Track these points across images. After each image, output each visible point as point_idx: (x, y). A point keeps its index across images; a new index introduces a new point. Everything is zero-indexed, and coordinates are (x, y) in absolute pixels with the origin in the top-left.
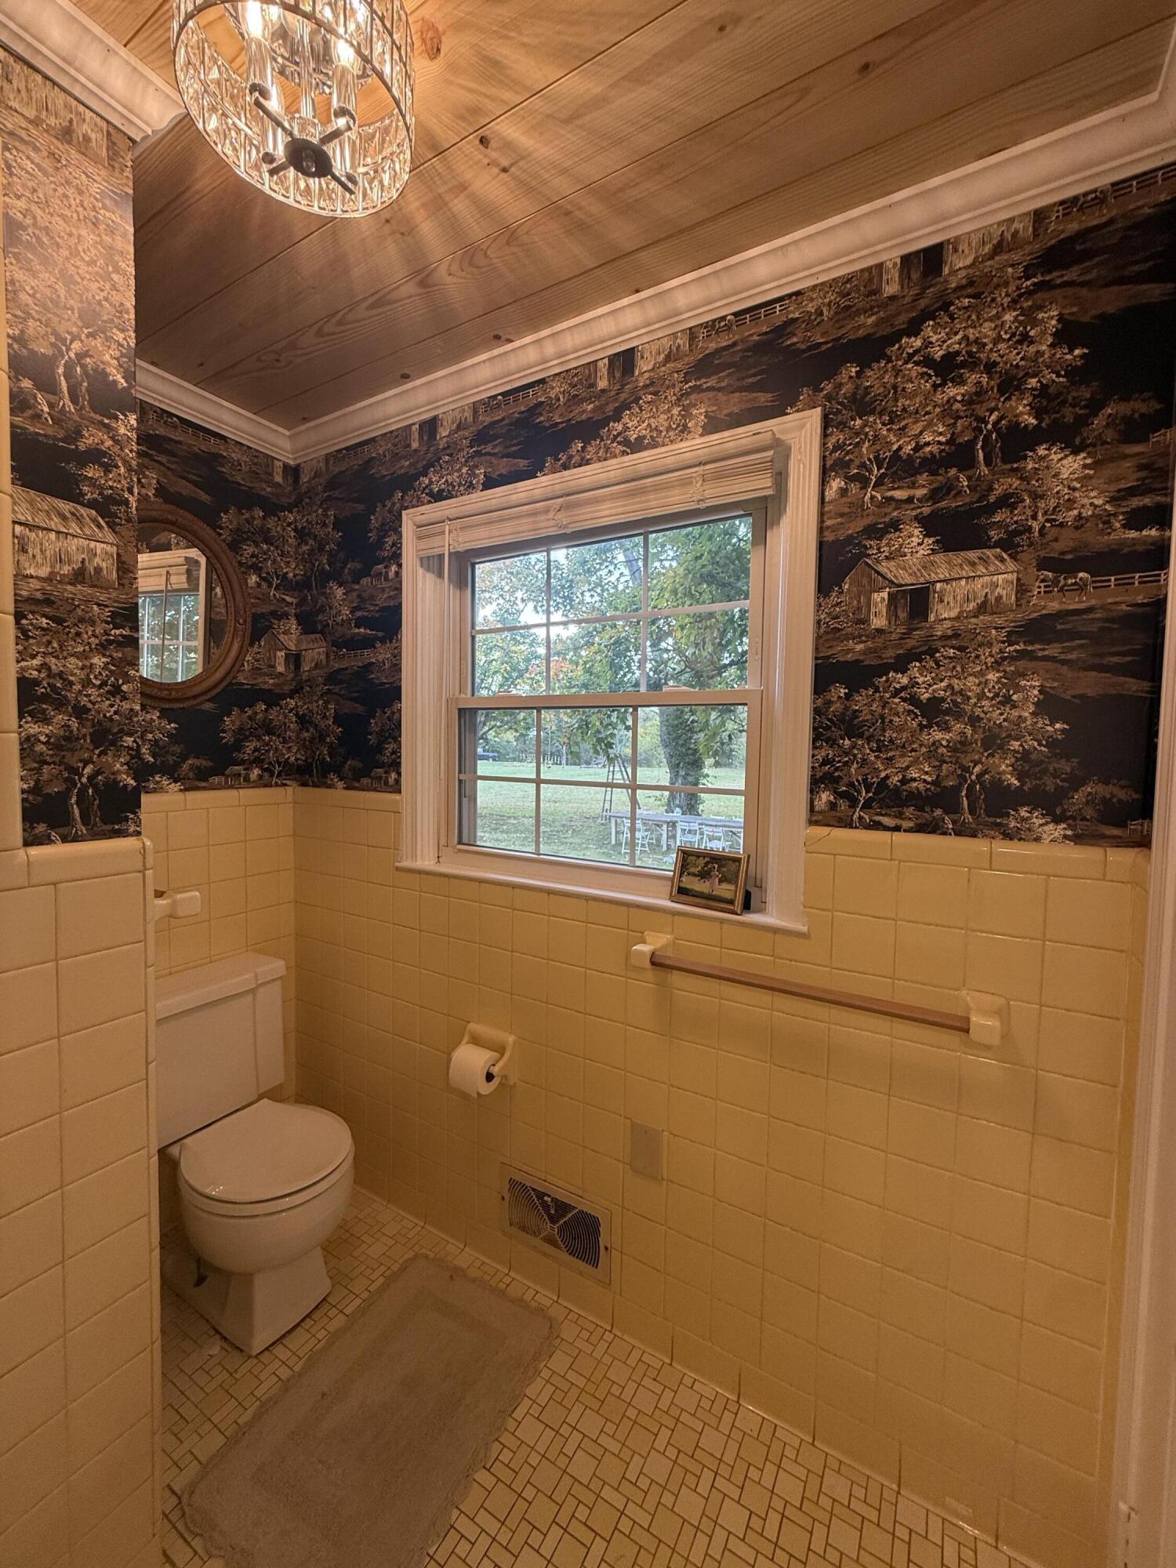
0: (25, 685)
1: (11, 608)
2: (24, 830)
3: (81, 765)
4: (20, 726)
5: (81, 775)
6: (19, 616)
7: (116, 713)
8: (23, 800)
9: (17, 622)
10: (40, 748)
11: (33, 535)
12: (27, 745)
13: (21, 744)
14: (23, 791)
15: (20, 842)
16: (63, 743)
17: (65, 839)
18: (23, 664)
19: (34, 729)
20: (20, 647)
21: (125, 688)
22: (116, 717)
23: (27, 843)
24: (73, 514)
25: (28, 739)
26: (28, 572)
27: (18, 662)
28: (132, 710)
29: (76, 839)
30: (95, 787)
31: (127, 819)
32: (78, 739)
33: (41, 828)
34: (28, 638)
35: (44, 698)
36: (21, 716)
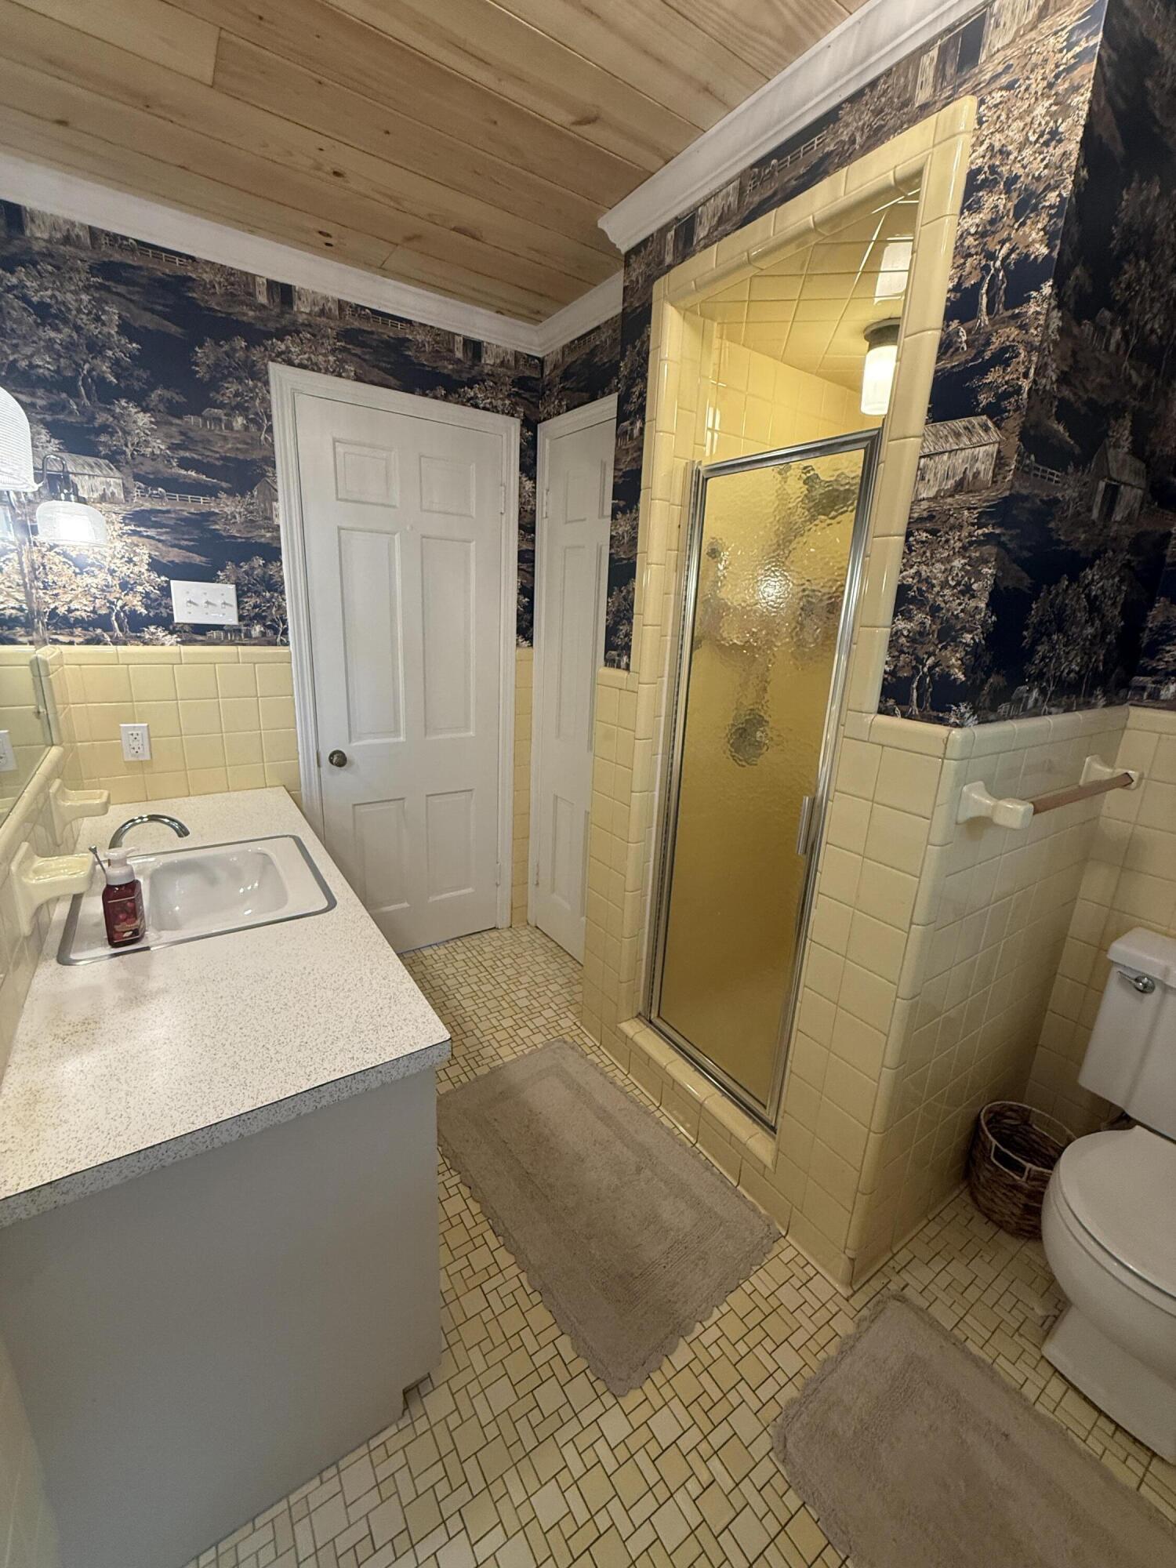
0: (902, 590)
1: (903, 530)
2: (880, 701)
3: (926, 656)
4: (894, 623)
5: (924, 665)
6: (909, 534)
7: (962, 611)
8: (885, 679)
9: (907, 540)
10: (903, 640)
11: (931, 463)
12: (895, 635)
13: (891, 636)
14: (885, 672)
15: (876, 709)
16: (918, 637)
17: (903, 716)
18: (905, 573)
19: (901, 625)
20: (905, 561)
21: (975, 586)
22: (962, 615)
23: (880, 712)
24: (966, 428)
25: (896, 633)
26: (922, 497)
27: (901, 572)
28: (977, 608)
29: (911, 717)
30: (932, 676)
31: (950, 710)
32: (928, 634)
33: (891, 702)
34: (911, 551)
35: (913, 601)
36: (895, 615)
